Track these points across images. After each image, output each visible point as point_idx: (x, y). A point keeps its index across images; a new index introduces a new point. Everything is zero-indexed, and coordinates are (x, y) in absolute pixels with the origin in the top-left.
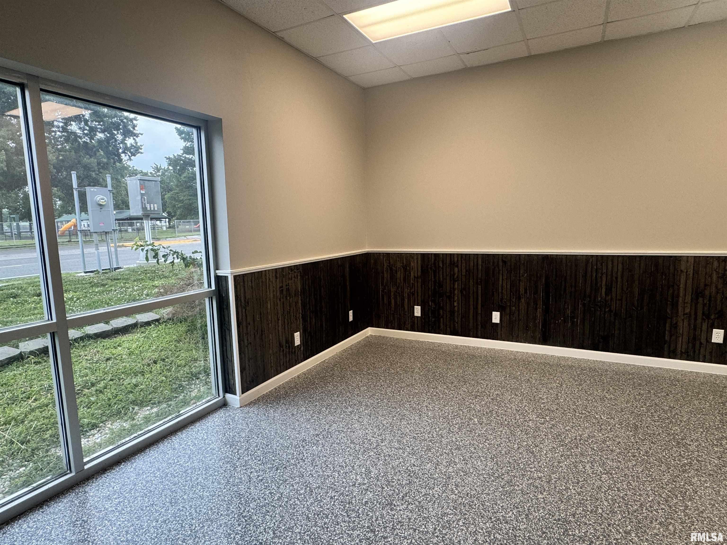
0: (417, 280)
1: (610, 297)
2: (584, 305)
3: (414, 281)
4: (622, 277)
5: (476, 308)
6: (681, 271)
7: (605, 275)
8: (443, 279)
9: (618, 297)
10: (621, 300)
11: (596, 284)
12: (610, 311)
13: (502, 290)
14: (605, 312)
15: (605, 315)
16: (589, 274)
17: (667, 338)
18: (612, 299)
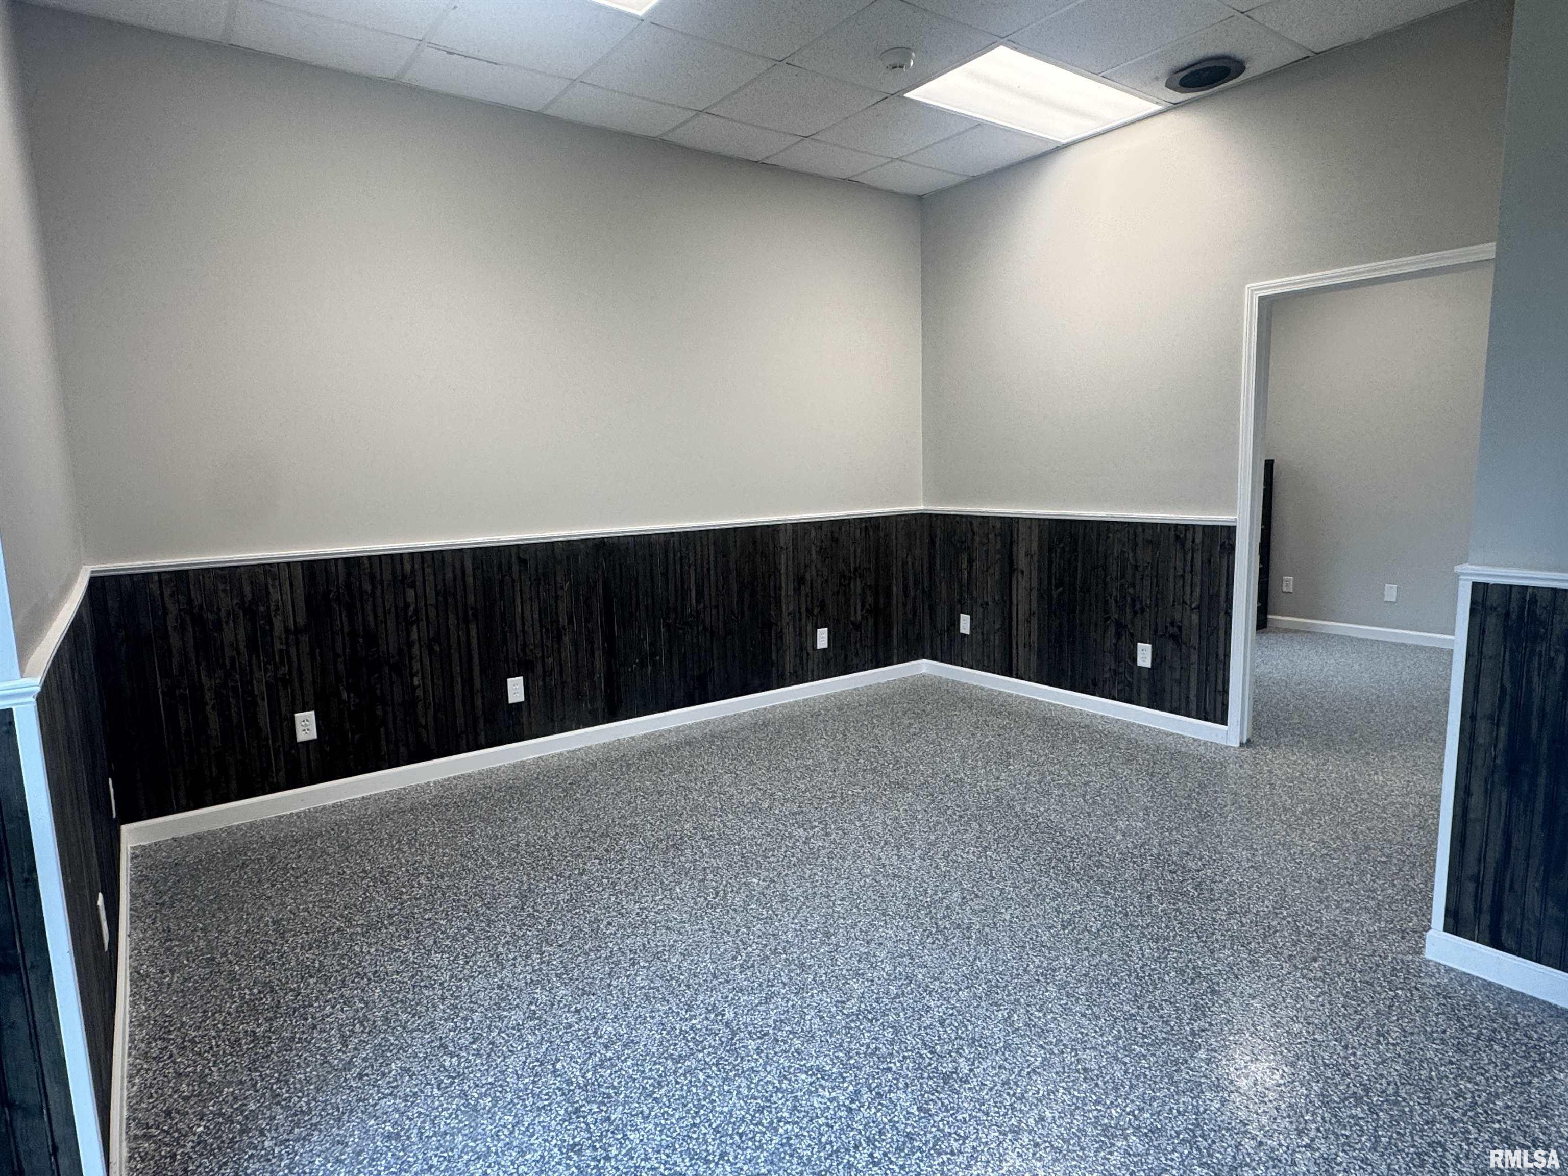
0: (297, 639)
1: (702, 606)
2: (668, 626)
3: (287, 644)
4: (716, 567)
5: (468, 681)
6: (781, 548)
7: (693, 568)
8: (376, 625)
9: (714, 603)
10: (717, 607)
11: (682, 586)
12: (705, 628)
13: (523, 625)
14: (698, 633)
15: (698, 640)
16: (671, 568)
17: (774, 657)
18: (705, 608)
